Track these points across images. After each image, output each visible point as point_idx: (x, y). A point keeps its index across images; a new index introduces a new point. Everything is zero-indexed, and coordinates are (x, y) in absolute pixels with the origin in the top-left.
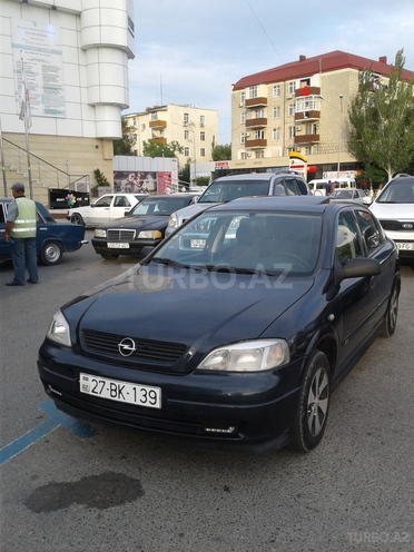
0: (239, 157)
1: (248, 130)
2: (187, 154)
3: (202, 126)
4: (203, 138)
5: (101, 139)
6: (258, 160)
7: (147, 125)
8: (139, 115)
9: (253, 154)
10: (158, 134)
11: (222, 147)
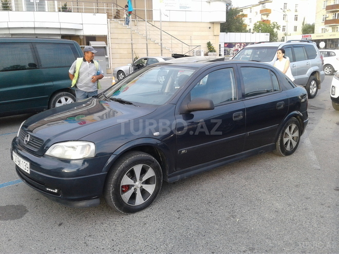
0: (320, 31)
1: (328, 13)
2: (284, 30)
3: (296, 11)
4: (296, 19)
5: (213, 23)
6: (333, 33)
7: (259, 12)
8: (253, 6)
9: (330, 29)
10: (265, 18)
11: (309, 25)
